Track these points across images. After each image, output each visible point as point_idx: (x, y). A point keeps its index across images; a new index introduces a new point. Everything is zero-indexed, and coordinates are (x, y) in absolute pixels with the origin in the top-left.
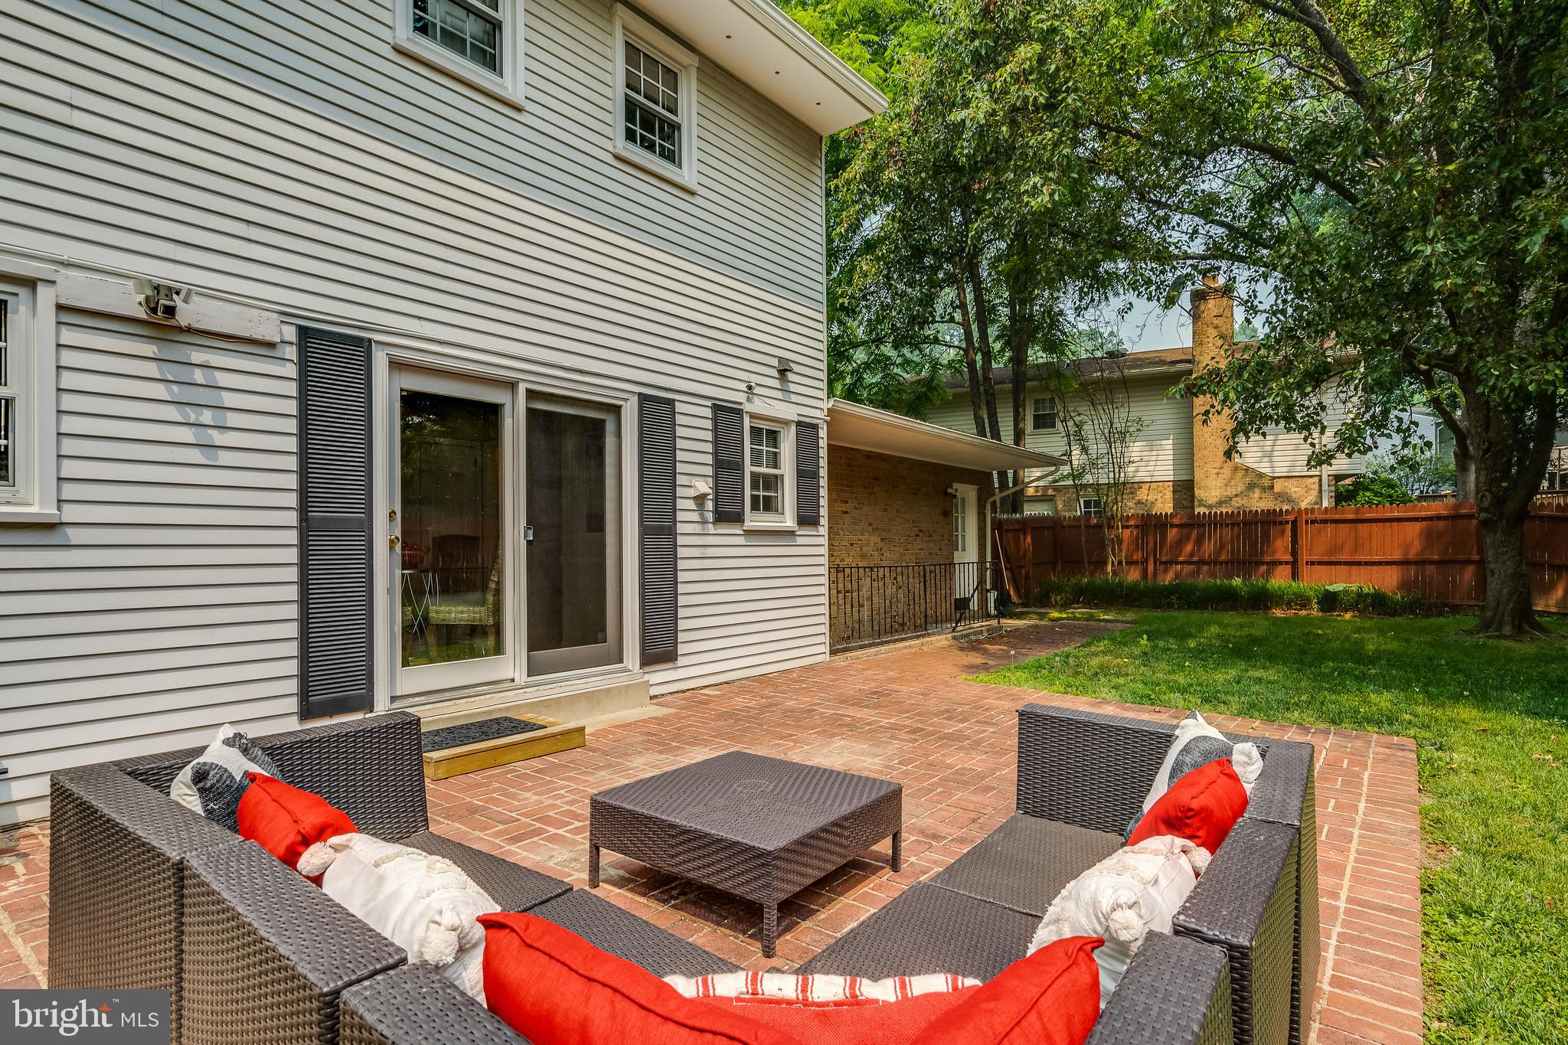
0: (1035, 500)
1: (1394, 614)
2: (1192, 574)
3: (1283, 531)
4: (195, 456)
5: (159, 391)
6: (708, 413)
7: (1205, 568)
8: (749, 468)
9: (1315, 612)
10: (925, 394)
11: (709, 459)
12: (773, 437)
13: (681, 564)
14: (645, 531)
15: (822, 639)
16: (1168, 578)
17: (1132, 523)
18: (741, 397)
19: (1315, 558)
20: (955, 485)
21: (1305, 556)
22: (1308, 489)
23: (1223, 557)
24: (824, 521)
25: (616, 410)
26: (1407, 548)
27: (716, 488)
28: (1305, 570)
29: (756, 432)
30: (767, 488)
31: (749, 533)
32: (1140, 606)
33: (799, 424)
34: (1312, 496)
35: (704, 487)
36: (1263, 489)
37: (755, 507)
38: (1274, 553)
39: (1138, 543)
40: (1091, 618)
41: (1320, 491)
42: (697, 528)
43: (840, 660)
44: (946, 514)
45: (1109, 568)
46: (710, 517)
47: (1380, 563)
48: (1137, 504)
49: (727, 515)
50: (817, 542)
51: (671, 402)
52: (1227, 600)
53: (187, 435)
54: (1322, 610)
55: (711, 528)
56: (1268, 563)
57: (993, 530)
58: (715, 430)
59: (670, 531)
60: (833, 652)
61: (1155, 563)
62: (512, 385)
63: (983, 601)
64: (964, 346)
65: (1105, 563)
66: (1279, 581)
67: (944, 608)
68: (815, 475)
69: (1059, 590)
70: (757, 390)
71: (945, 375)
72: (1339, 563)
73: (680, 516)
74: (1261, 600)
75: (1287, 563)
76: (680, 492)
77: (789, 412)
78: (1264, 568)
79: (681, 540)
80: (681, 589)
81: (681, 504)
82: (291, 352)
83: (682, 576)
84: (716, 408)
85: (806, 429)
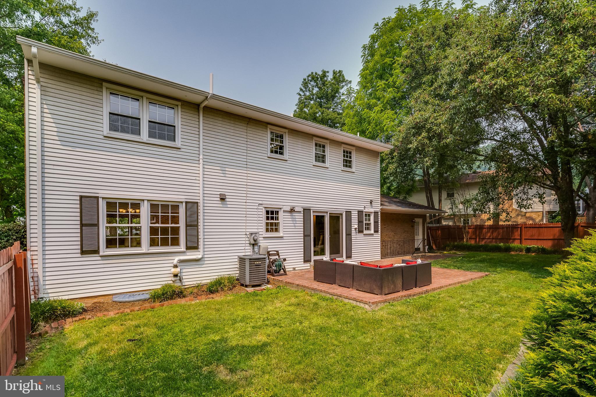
0: (446, 219)
1: (547, 254)
2: (490, 242)
3: (517, 230)
4: (293, 227)
5: (290, 220)
6: (357, 213)
7: (494, 240)
8: (364, 222)
9: (524, 253)
10: (411, 189)
11: (357, 221)
12: (369, 215)
13: (352, 241)
14: (346, 235)
15: (379, 255)
16: (483, 243)
17: (472, 227)
18: (363, 209)
19: (527, 238)
20: (415, 219)
21: (524, 237)
22: (539, 216)
23: (499, 237)
24: (380, 231)
25: (342, 214)
26: (554, 235)
27: (358, 226)
28: (524, 241)
29: (366, 215)
30: (368, 225)
31: (364, 235)
32: (472, 251)
33: (374, 212)
34: (540, 218)
35: (356, 226)
36: (522, 216)
37: (366, 230)
38: (515, 236)
39: (474, 233)
40: (455, 253)
41: (543, 216)
42: (355, 234)
43: (383, 260)
44: (413, 226)
45: (465, 240)
46: (357, 232)
47: (546, 240)
48: (481, 220)
49: (360, 231)
50: (378, 236)
51: (351, 212)
52: (498, 249)
53: (293, 225)
54: (526, 252)
55: (357, 234)
56: (513, 239)
57: (427, 230)
58: (358, 216)
59: (350, 235)
60: (381, 258)
61: (479, 239)
62: (327, 212)
63: (424, 249)
64: (423, 175)
65: (463, 238)
66: (516, 244)
67: (412, 250)
68: (378, 222)
69: (449, 246)
70: (366, 207)
71: (417, 184)
72: (534, 239)
73: (352, 232)
74: (508, 250)
75: (519, 239)
76: (352, 228)
77: (372, 210)
78: (511, 240)
79: (352, 236)
80: (352, 245)
81: (352, 230)
82: (302, 212)
83: (353, 243)
84: (358, 212)
85: (376, 213)
